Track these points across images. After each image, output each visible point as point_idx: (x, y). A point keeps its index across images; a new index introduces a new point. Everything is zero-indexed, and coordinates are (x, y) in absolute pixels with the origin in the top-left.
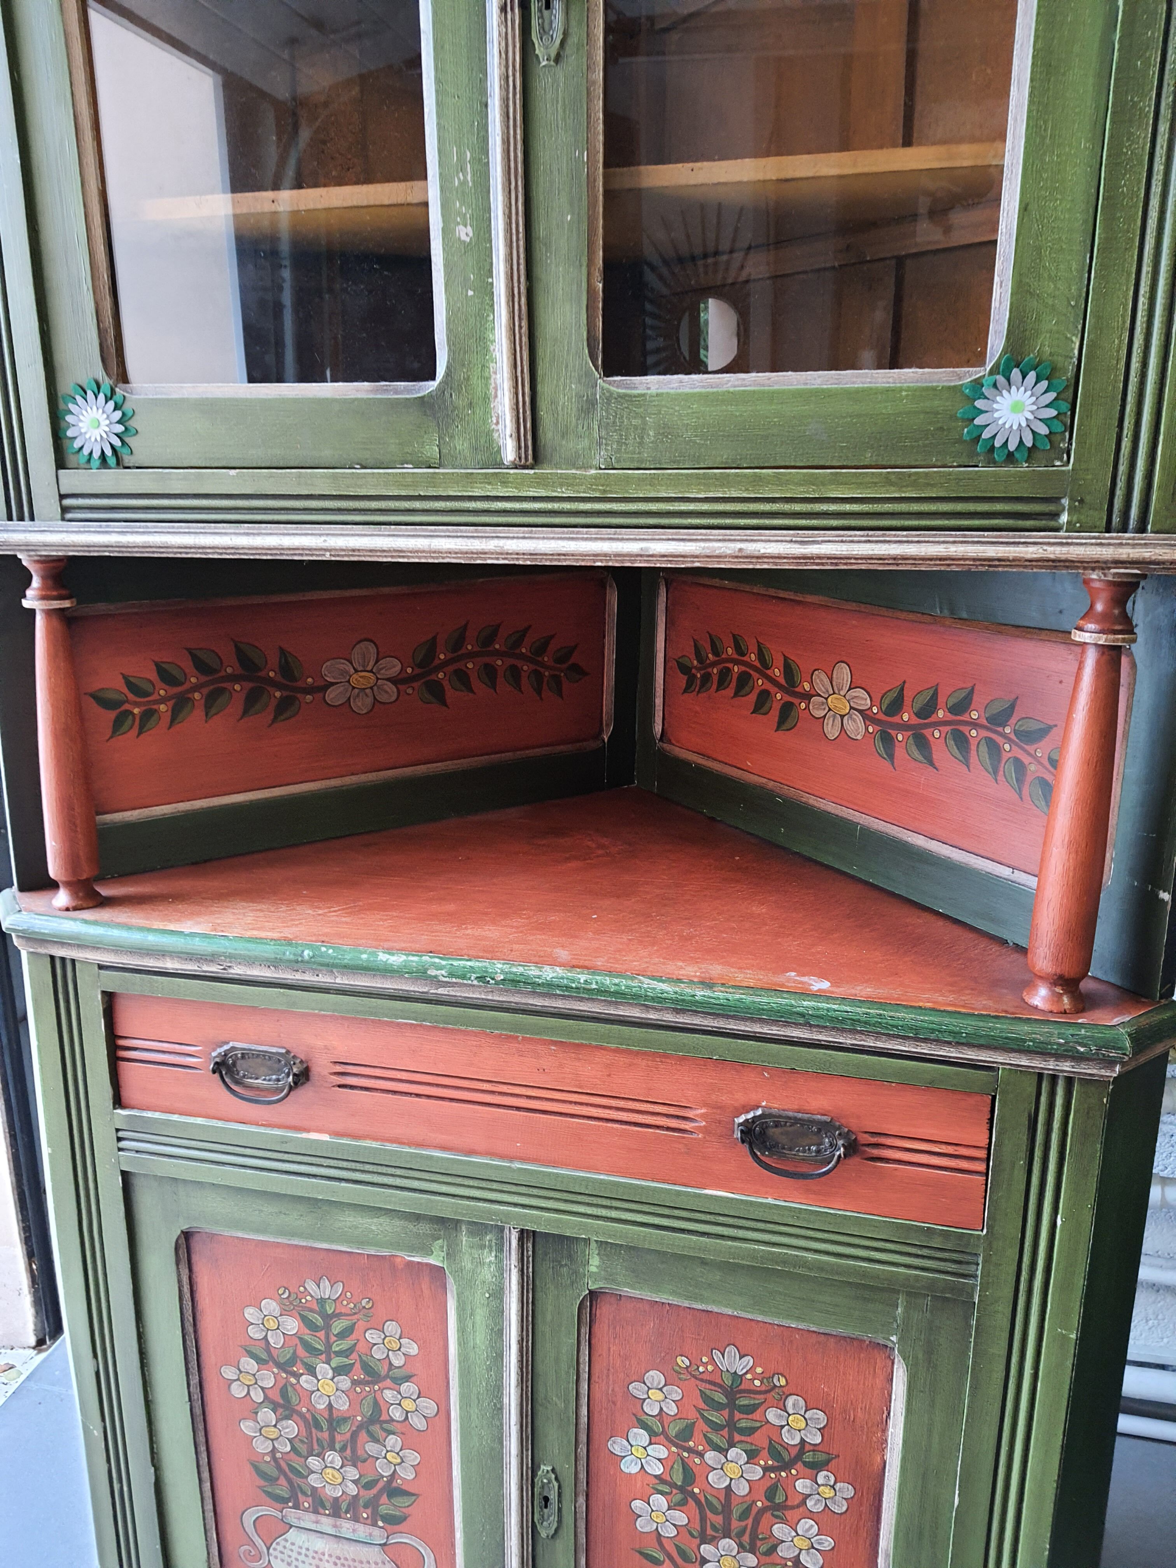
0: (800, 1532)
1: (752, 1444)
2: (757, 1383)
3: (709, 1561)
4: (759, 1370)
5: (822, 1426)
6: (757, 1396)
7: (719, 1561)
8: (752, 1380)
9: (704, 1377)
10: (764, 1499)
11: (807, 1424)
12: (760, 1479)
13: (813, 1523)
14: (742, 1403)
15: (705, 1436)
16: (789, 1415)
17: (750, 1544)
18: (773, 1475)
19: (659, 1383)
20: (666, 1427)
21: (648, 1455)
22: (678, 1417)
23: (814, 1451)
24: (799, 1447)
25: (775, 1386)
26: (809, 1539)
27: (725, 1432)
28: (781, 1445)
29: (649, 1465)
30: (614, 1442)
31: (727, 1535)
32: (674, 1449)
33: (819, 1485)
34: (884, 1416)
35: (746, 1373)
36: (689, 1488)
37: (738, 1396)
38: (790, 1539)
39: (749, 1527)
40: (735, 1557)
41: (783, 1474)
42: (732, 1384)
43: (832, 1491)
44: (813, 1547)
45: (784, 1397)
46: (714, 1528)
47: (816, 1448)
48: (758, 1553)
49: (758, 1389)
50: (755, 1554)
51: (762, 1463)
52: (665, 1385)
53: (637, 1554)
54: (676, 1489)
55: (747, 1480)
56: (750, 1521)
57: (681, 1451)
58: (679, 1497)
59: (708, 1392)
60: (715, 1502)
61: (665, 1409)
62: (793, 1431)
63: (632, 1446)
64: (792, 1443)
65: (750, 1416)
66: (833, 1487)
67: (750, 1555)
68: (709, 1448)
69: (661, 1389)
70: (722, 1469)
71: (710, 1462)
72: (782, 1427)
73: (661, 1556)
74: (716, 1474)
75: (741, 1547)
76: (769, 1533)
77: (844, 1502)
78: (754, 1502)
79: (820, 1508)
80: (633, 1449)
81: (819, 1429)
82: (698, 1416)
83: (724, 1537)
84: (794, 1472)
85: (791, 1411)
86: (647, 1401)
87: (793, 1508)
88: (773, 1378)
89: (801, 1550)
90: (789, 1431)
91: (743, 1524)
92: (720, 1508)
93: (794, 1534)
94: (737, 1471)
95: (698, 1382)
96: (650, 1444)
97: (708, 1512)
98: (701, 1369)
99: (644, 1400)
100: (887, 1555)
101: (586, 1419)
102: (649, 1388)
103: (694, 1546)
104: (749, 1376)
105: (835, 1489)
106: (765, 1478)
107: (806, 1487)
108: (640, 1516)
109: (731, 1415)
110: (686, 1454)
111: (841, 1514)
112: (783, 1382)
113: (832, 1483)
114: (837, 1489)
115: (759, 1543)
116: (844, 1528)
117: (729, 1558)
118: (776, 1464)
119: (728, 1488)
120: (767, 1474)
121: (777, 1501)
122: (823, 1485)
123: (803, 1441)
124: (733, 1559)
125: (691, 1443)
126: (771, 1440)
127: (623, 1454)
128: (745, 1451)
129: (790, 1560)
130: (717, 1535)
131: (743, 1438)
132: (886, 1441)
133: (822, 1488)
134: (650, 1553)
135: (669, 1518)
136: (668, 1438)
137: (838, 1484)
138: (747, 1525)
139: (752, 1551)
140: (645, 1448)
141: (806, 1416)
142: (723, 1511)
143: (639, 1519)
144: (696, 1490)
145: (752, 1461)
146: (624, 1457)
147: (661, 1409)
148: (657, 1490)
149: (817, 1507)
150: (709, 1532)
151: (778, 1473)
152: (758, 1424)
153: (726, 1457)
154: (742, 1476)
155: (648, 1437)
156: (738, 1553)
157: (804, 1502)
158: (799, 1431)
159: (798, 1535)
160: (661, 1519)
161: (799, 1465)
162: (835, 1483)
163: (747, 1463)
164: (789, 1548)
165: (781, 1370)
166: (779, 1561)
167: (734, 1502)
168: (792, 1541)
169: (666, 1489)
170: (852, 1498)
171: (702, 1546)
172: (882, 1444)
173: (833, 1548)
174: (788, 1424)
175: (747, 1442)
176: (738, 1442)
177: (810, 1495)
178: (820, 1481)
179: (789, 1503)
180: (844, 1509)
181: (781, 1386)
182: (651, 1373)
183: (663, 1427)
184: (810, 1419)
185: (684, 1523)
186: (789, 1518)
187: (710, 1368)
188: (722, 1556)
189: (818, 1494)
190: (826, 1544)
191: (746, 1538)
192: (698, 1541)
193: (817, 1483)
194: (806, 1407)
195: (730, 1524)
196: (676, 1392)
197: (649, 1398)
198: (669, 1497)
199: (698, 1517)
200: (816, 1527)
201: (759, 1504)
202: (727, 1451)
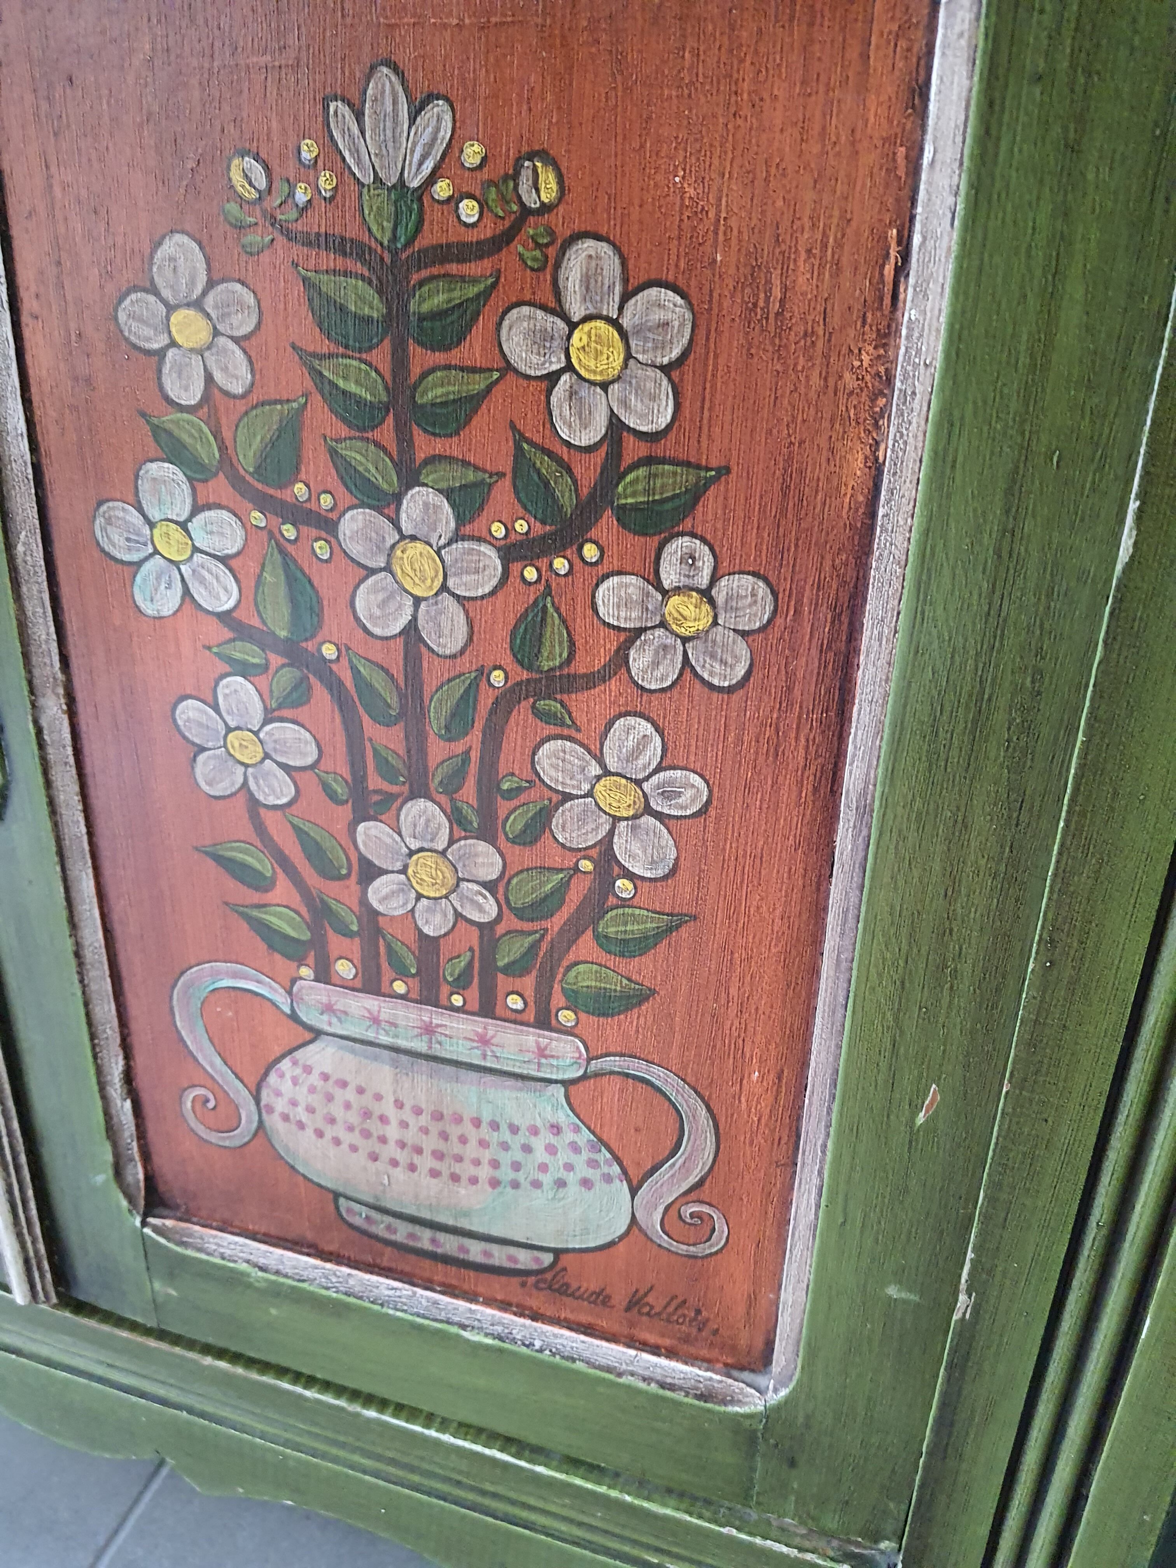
0: (612, 764)
1: (466, 464)
2: (469, 210)
3: (384, 872)
4: (472, 154)
5: (676, 353)
6: (473, 268)
7: (404, 871)
8: (453, 201)
9: (315, 223)
10: (507, 660)
11: (628, 356)
12: (493, 593)
13: (646, 727)
14: (425, 307)
15: (333, 453)
16: (573, 326)
17: (479, 812)
18: (531, 574)
19: (192, 282)
20: (229, 443)
21: (196, 550)
22: (254, 398)
23: (649, 461)
24: (603, 450)
25: (526, 212)
26: (638, 783)
27: (387, 433)
28: (550, 454)
29: (202, 581)
30: (109, 521)
31: (419, 791)
32: (257, 518)
33: (665, 593)
34: (889, 270)
35: (431, 180)
36: (310, 646)
37: (415, 278)
38: (586, 787)
39: (475, 755)
40: (443, 853)
41: (560, 565)
42: (394, 238)
43: (706, 607)
44: (648, 810)
45: (552, 252)
46: (387, 770)
47: (659, 450)
48: (502, 840)
49: (472, 236)
50: (492, 841)
51: (499, 531)
52: (211, 284)
53: (210, 862)
54: (277, 653)
55: (457, 597)
56: (475, 738)
57: (276, 520)
58: (287, 677)
59: (328, 284)
60: (378, 681)
61: (218, 376)
62: (584, 391)
63: (152, 525)
64: (585, 439)
65: (455, 356)
66: (706, 594)
67: (482, 847)
68: (349, 500)
69: (198, 305)
70: (388, 569)
71: (356, 549)
72: (553, 378)
73: (264, 865)
74: (375, 590)
75: (456, 818)
76: (527, 774)
77: (742, 648)
78: (483, 673)
79: (669, 672)
80: (156, 532)
81: (666, 369)
82: (309, 384)
83: (413, 796)
84: (590, 552)
85: (577, 311)
86: (171, 353)
87: (591, 681)
88: (516, 177)
89: (616, 819)
90: (572, 393)
91: (459, 747)
92: (393, 700)
93: (595, 770)
94: (430, 573)
95: (298, 251)
96: (196, 510)
97: (366, 719)
98: (301, 196)
99: (161, 354)
100: (864, 811)
101: (24, 445)
102: (171, 308)
103: (340, 827)
104: (442, 189)
105: (712, 602)
106: (509, 588)
107: (627, 603)
108: (203, 749)
109: (400, 362)
110: (289, 532)
111: (730, 690)
112: (549, 189)
113: (703, 580)
114: (720, 600)
115: (503, 807)
116: (739, 741)
117: (429, 859)
118: (539, 529)
119: (411, 630)
120: (515, 567)
121: (546, 665)
122: (677, 590)
123: (616, 426)
124: (440, 860)
125: (300, 489)
126: (520, 437)
127: (135, 557)
128: (448, 494)
129: (584, 853)
130: (395, 789)
131: (439, 446)
132: (889, 381)
133: (675, 600)
134: (240, 856)
135: (269, 748)
136: (237, 482)
137: (724, 582)
138: (467, 752)
139: (487, 834)
140: (183, 526)
141: (625, 322)
142: (402, 715)
143: (201, 758)
144: (329, 651)
145: (467, 530)
146: (139, 564)
147: (209, 378)
148: (230, 660)
149: (658, 673)
150: (375, 782)
151: (543, 563)
152: (478, 384)
153: (396, 524)
154: (444, 588)
155: (186, 487)
156: (451, 842)
157: (621, 660)
158: (605, 386)
159: (607, 773)
160: (251, 754)
161: (608, 520)
162: (714, 579)
163: (457, 537)
164: (582, 819)
165: (543, 141)
166: (557, 862)
167: (431, 679)
168: (590, 794)
169: (252, 654)
170: (763, 629)
171: (361, 827)
172: (873, 400)
173: (703, 811)
174: (569, 367)
175: (450, 459)
176: (428, 461)
177: (640, 631)
178: (670, 576)
179: (580, 667)
180: (740, 671)
181: (546, 208)
182: (168, 247)
183: (222, 448)
184: (639, 330)
185: (310, 760)
186: (581, 719)
187: (326, 182)
188: (411, 853)
189: (663, 624)
190: (689, 793)
191: (469, 793)
192: (345, 812)
193: (658, 585)
194: (625, 280)
195: (423, 752)
196: (241, 303)
197: (173, 344)
198: (263, 681)
199: (341, 739)
200: (658, 740)
201: (497, 678)
202: (398, 498)
